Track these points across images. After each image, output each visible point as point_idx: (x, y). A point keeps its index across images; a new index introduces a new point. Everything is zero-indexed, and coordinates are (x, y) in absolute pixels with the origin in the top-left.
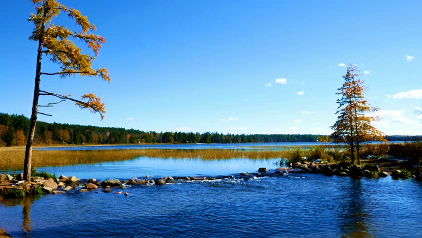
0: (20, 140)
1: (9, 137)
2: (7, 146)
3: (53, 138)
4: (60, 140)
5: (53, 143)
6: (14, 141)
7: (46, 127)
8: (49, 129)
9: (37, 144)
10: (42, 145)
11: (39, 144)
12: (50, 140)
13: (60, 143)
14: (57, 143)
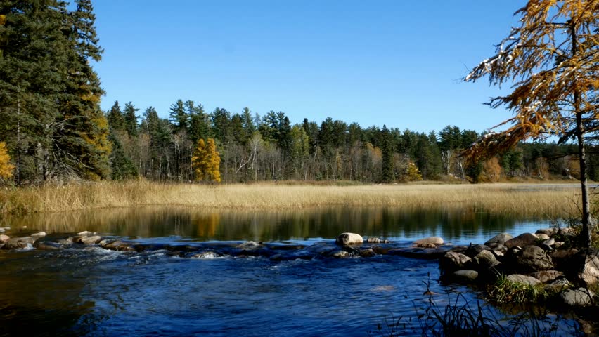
0: (492, 172)
1: (475, 169)
2: (472, 183)
3: (550, 171)
4: (564, 173)
5: (550, 179)
6: (483, 175)
7: (540, 150)
8: (544, 155)
9: (522, 180)
10: (530, 182)
11: (527, 179)
12: (546, 174)
13: (563, 179)
14: (557, 178)
